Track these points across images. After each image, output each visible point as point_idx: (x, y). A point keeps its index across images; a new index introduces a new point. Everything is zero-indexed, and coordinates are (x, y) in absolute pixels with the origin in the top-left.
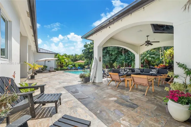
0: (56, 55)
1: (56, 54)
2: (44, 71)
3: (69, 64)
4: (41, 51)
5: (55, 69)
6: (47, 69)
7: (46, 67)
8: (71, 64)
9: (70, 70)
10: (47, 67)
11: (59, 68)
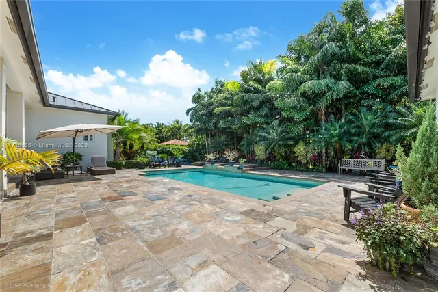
0: (114, 119)
1: (113, 117)
2: (71, 172)
3: (148, 149)
4: (60, 102)
5: (109, 164)
6: (81, 163)
7: (79, 157)
8: (155, 150)
9: (157, 166)
10: (80, 159)
11: (123, 160)
